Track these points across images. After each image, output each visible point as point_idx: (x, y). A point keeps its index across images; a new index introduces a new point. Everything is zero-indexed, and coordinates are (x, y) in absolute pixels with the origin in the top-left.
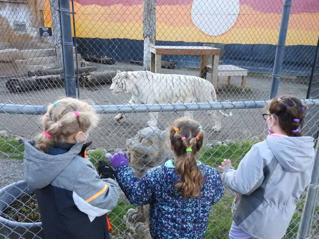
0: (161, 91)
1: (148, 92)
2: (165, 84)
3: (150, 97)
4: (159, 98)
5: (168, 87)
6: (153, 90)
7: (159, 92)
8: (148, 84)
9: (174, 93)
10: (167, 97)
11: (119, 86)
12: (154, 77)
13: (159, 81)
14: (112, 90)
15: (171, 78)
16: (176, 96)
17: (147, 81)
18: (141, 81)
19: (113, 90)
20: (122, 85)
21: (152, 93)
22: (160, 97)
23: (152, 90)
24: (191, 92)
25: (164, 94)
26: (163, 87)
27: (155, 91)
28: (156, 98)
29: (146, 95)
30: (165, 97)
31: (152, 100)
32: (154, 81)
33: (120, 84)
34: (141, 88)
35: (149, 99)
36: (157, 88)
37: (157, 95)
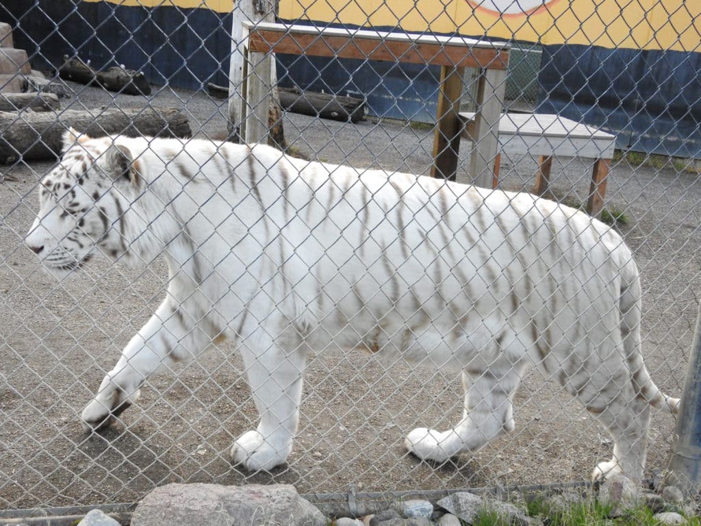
0: (327, 270)
1: (256, 274)
2: (353, 235)
3: (263, 300)
4: (313, 306)
5: (372, 250)
6: (283, 263)
7: (318, 278)
8: (258, 231)
9: (403, 289)
10: (361, 303)
11: (84, 229)
12: (291, 189)
13: (318, 212)
14: (39, 250)
15: (390, 197)
16: (416, 304)
17: (249, 211)
18: (219, 209)
19: (46, 250)
20: (100, 224)
21: (278, 279)
22: (320, 303)
23: (279, 264)
24: (504, 289)
25: (346, 287)
26: (341, 252)
27: (297, 268)
28: (300, 305)
29: (245, 288)
30: (350, 305)
31: (276, 316)
32: (292, 213)
33: (92, 217)
34: (216, 249)
35: (257, 312)
36: (309, 253)
37: (307, 292)
